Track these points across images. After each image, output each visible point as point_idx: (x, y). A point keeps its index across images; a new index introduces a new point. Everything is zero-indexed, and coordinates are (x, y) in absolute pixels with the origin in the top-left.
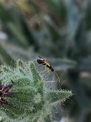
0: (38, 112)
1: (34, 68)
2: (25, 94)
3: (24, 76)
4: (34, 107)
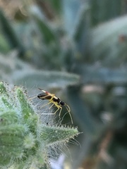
0: (30, 159)
1: (23, 96)
2: (12, 135)
3: (9, 110)
4: (25, 152)
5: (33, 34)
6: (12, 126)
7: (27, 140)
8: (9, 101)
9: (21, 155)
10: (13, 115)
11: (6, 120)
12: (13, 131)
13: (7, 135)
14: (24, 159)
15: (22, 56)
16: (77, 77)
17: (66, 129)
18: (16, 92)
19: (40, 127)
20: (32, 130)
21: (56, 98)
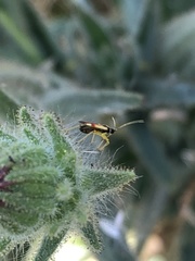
0: (67, 217)
1: (54, 126)
2: (39, 182)
3: (34, 146)
4: (59, 207)
5: (77, 35)
6: (40, 169)
7: (61, 189)
8: (34, 133)
9: (54, 211)
10: (40, 153)
11: (30, 161)
12: (41, 176)
13: (32, 182)
14: (59, 217)
15: (60, 68)
16: (139, 97)
17: (118, 172)
18: (44, 121)
19: (82, 170)
20: (69, 174)
21: (106, 129)
